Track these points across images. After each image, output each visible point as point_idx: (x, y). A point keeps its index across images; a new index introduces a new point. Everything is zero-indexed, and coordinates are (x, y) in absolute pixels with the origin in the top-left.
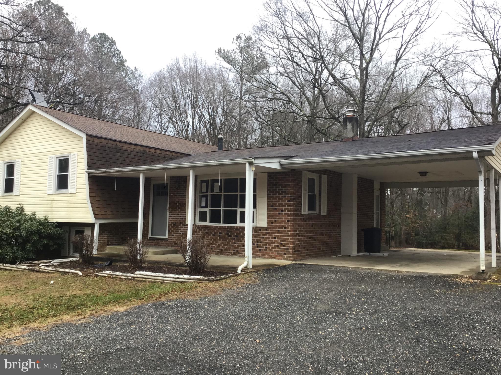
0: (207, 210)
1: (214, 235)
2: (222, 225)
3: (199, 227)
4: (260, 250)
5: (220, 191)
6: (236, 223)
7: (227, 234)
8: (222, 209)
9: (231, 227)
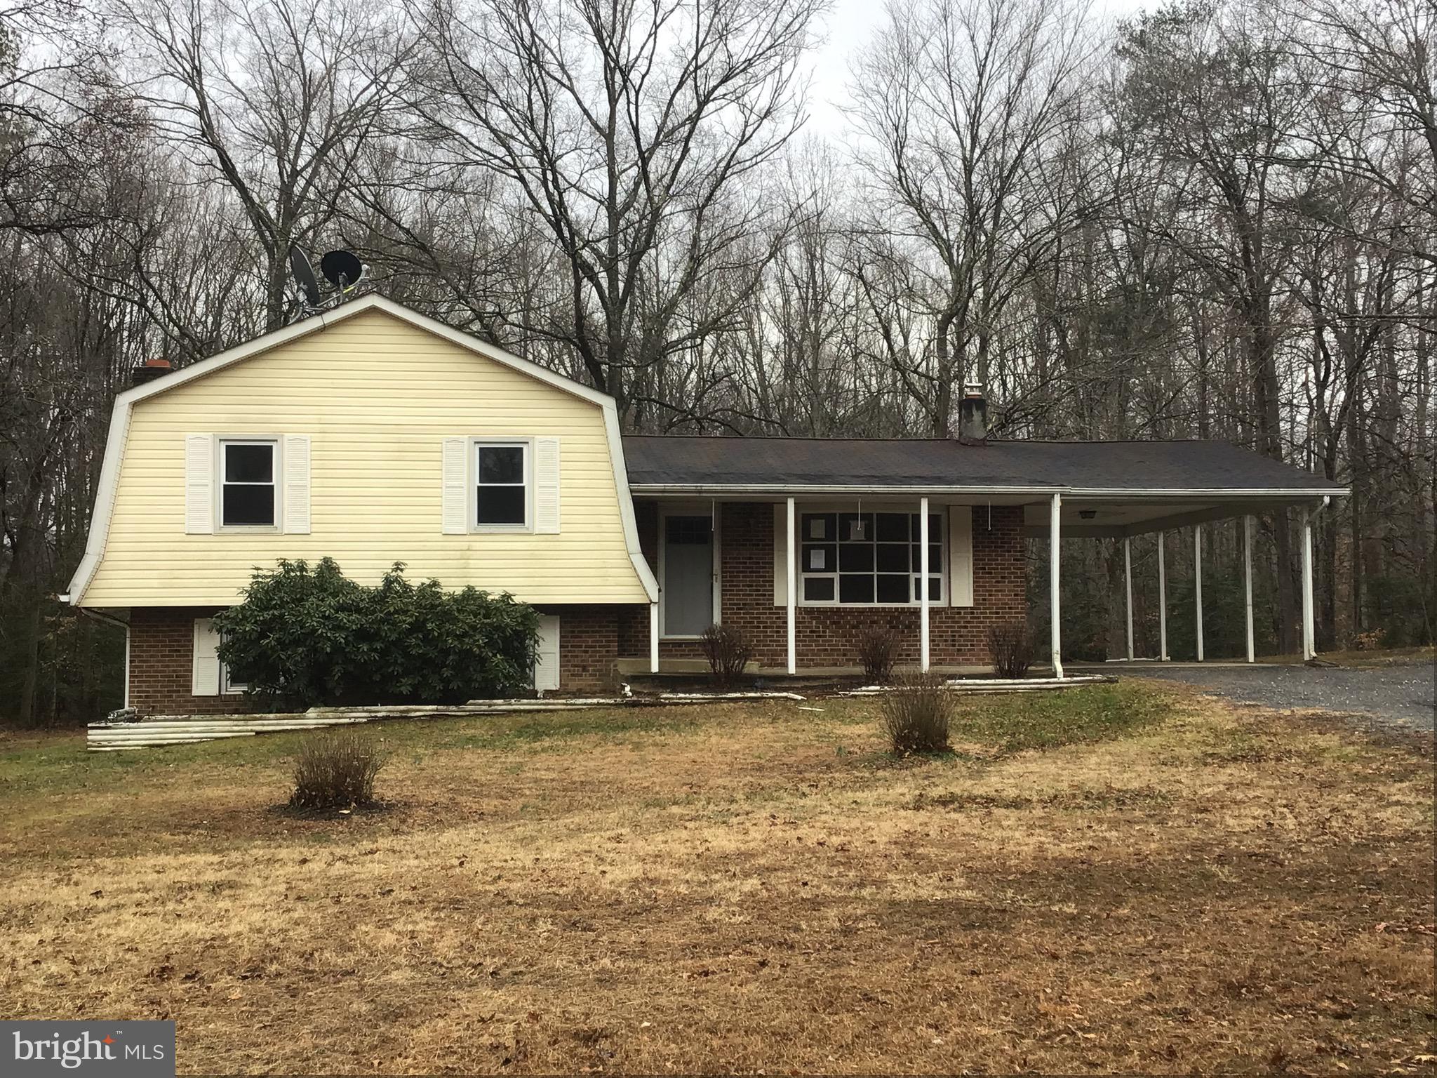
0: (836, 576)
1: (853, 627)
2: (876, 604)
3: (809, 611)
4: (959, 650)
5: (869, 536)
6: (907, 600)
7: (890, 622)
8: (875, 573)
9: (896, 609)
